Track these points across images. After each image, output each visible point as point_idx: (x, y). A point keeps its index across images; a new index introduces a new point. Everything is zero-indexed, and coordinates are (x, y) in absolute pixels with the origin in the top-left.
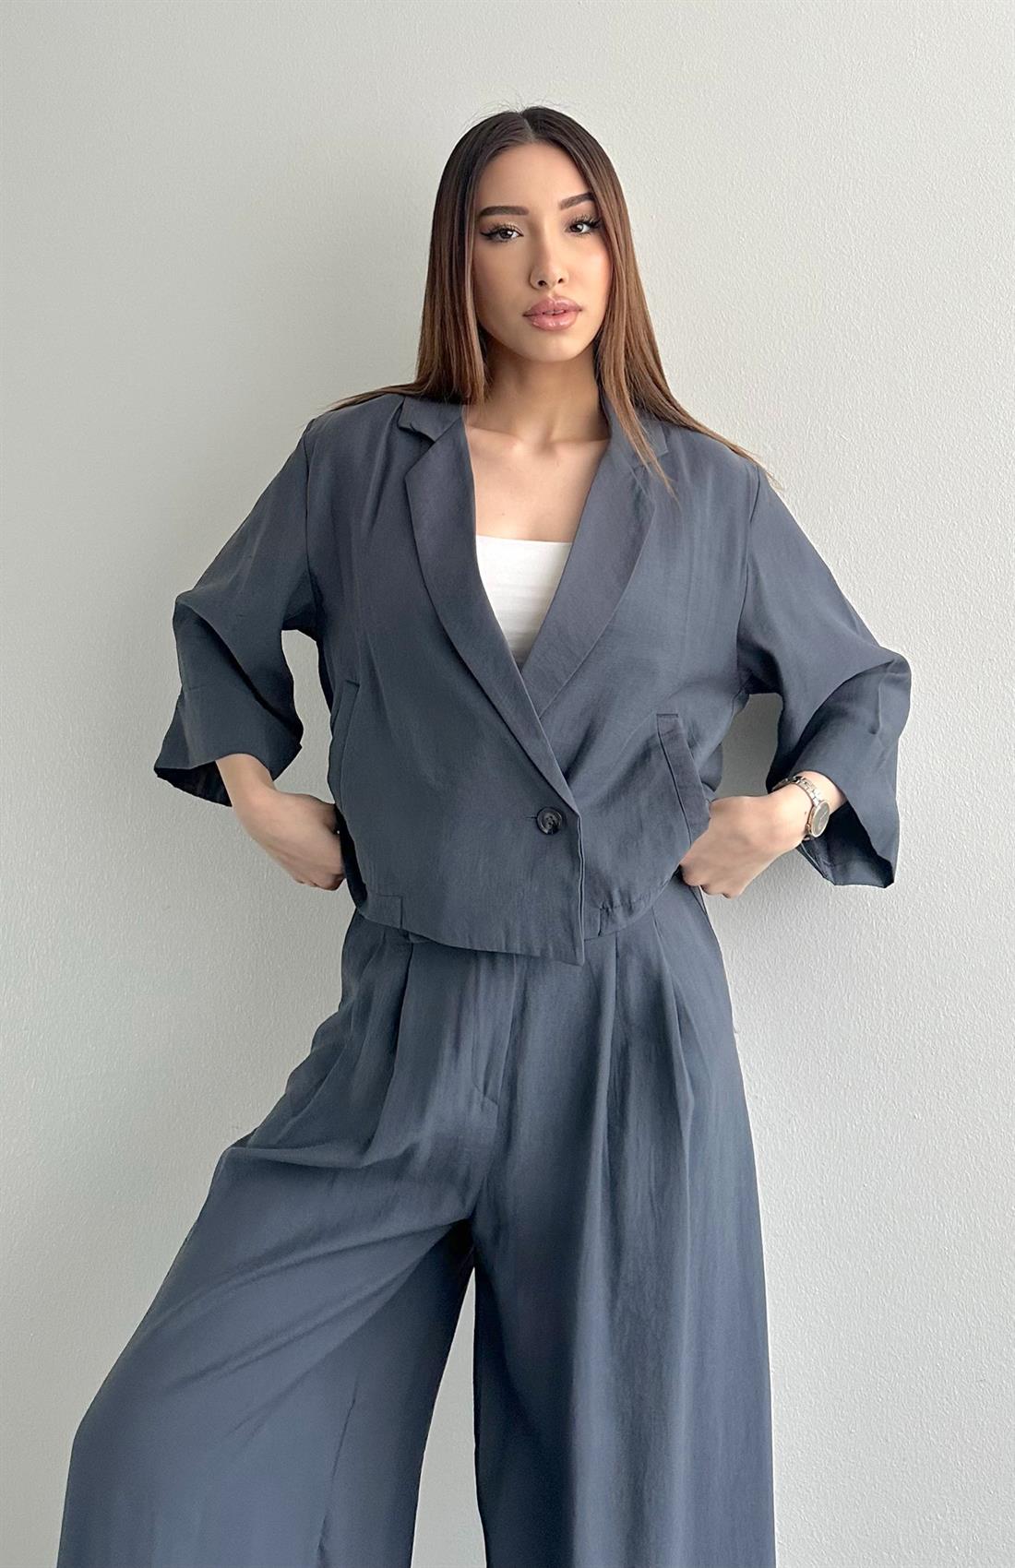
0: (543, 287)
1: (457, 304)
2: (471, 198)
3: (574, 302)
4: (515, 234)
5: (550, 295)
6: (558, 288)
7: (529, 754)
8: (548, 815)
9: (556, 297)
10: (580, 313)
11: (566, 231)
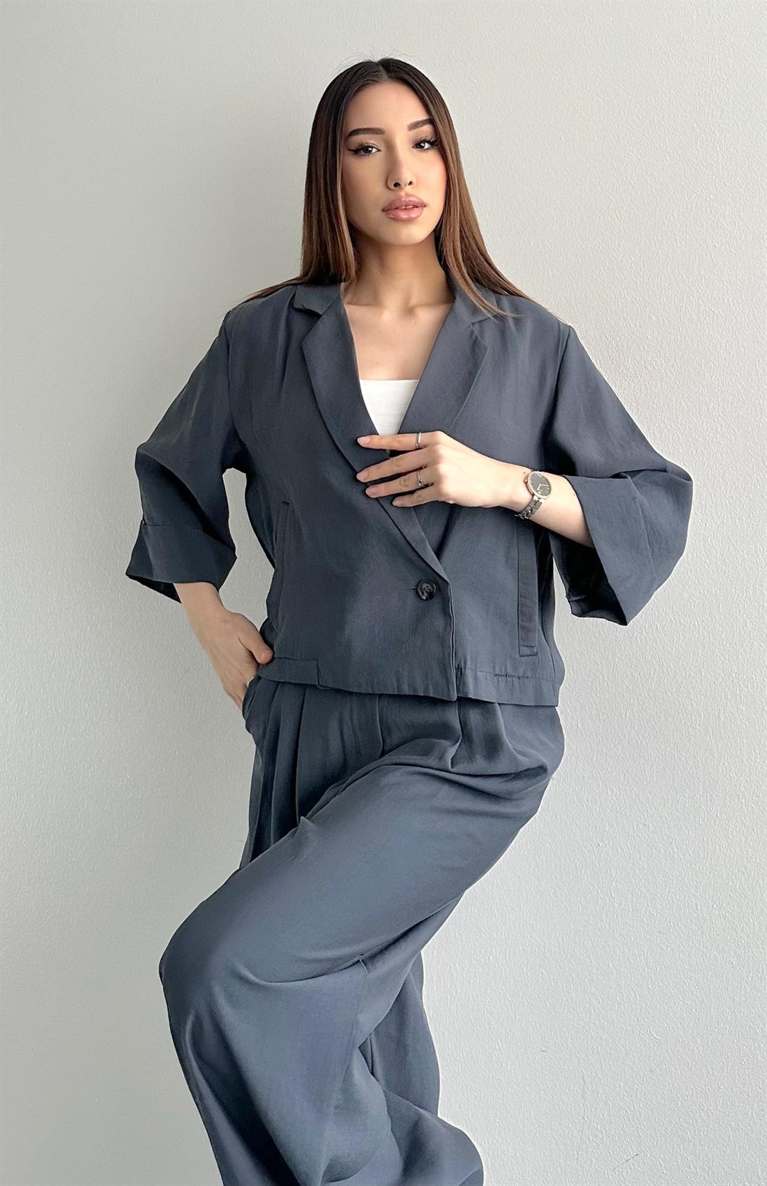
0: (397, 188)
1: (331, 203)
2: (341, 124)
3: (422, 200)
4: (374, 150)
5: (403, 194)
6: (408, 189)
7: (408, 539)
8: (425, 586)
9: (408, 195)
10: (425, 209)
11: (413, 147)
